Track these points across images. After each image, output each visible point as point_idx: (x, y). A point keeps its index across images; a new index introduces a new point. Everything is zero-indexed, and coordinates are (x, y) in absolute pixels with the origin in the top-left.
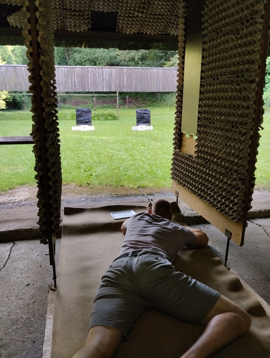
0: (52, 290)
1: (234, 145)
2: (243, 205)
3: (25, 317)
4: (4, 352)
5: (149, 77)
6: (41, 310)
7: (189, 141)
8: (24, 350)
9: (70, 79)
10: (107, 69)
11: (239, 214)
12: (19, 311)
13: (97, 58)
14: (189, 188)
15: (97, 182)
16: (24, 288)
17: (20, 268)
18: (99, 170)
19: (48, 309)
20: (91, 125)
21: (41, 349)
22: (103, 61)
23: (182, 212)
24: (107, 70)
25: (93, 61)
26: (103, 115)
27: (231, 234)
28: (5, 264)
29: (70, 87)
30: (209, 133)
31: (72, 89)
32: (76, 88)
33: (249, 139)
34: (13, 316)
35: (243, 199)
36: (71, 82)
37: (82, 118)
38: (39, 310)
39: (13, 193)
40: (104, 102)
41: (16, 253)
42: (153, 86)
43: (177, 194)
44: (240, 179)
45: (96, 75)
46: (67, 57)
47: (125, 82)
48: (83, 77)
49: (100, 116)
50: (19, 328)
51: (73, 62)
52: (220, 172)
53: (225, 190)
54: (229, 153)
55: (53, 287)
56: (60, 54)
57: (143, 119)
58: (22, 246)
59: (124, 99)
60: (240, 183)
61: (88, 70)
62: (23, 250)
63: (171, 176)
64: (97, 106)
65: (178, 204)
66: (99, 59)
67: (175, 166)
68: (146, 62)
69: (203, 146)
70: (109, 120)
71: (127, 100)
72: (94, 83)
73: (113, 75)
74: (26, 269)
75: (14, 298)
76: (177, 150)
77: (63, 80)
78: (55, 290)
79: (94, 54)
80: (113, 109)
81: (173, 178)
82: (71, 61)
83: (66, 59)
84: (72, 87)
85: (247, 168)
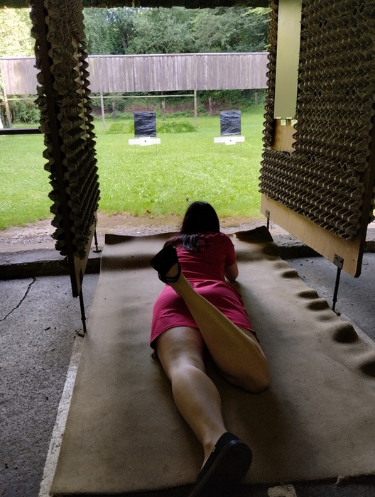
0: (80, 335)
1: (349, 123)
2: (360, 214)
3: (39, 367)
4: (4, 410)
5: (241, 67)
6: (62, 360)
7: (285, 132)
8: (32, 408)
9: (127, 74)
10: (179, 57)
11: (354, 228)
12: (32, 360)
13: (166, 44)
14: (284, 202)
15: (159, 210)
16: (42, 333)
17: (39, 308)
18: (164, 195)
19: (72, 358)
20: (155, 136)
21: (55, 409)
22: (175, 47)
23: (275, 241)
24: (179, 59)
25: (160, 48)
26: (174, 125)
27: (342, 261)
28: (20, 304)
29: (127, 85)
30: (313, 111)
31: (130, 88)
32: (136, 86)
33: (371, 106)
34: (22, 367)
35: (361, 204)
36: (129, 79)
37: (142, 127)
38: (58, 360)
39: (44, 225)
40: (176, 109)
41: (35, 291)
42: (247, 80)
43: (268, 214)
44: (357, 173)
45: (163, 67)
46: (124, 44)
47: (206, 75)
48: (146, 70)
49: (170, 126)
50: (29, 381)
51: (133, 51)
52: (328, 168)
53: (335, 194)
54: (342, 136)
55: (82, 332)
56: (114, 40)
57: (230, 127)
58: (44, 283)
59: (206, 103)
60: (356, 179)
61: (152, 59)
62: (46, 288)
63: (260, 188)
64: (168, 114)
65: (270, 230)
66: (170, 44)
67: (264, 172)
68: (237, 47)
69: (304, 132)
70: (183, 132)
71: (210, 104)
72: (162, 79)
73: (189, 66)
74: (47, 310)
75: (26, 345)
76: (269, 148)
77: (118, 76)
78: (83, 336)
79: (163, 38)
80: (190, 118)
81: (262, 191)
82: (129, 49)
83: (122, 47)
84: (130, 85)
85: (368, 155)
